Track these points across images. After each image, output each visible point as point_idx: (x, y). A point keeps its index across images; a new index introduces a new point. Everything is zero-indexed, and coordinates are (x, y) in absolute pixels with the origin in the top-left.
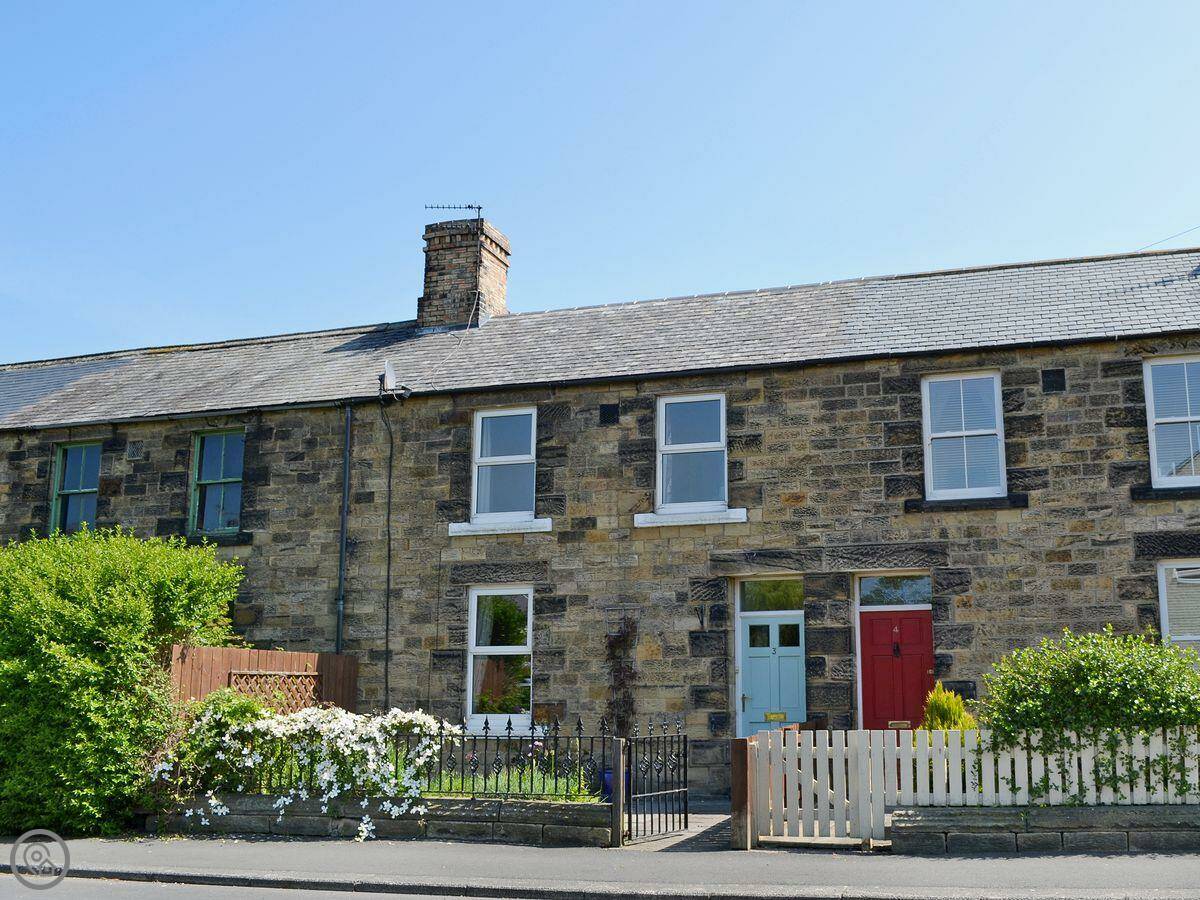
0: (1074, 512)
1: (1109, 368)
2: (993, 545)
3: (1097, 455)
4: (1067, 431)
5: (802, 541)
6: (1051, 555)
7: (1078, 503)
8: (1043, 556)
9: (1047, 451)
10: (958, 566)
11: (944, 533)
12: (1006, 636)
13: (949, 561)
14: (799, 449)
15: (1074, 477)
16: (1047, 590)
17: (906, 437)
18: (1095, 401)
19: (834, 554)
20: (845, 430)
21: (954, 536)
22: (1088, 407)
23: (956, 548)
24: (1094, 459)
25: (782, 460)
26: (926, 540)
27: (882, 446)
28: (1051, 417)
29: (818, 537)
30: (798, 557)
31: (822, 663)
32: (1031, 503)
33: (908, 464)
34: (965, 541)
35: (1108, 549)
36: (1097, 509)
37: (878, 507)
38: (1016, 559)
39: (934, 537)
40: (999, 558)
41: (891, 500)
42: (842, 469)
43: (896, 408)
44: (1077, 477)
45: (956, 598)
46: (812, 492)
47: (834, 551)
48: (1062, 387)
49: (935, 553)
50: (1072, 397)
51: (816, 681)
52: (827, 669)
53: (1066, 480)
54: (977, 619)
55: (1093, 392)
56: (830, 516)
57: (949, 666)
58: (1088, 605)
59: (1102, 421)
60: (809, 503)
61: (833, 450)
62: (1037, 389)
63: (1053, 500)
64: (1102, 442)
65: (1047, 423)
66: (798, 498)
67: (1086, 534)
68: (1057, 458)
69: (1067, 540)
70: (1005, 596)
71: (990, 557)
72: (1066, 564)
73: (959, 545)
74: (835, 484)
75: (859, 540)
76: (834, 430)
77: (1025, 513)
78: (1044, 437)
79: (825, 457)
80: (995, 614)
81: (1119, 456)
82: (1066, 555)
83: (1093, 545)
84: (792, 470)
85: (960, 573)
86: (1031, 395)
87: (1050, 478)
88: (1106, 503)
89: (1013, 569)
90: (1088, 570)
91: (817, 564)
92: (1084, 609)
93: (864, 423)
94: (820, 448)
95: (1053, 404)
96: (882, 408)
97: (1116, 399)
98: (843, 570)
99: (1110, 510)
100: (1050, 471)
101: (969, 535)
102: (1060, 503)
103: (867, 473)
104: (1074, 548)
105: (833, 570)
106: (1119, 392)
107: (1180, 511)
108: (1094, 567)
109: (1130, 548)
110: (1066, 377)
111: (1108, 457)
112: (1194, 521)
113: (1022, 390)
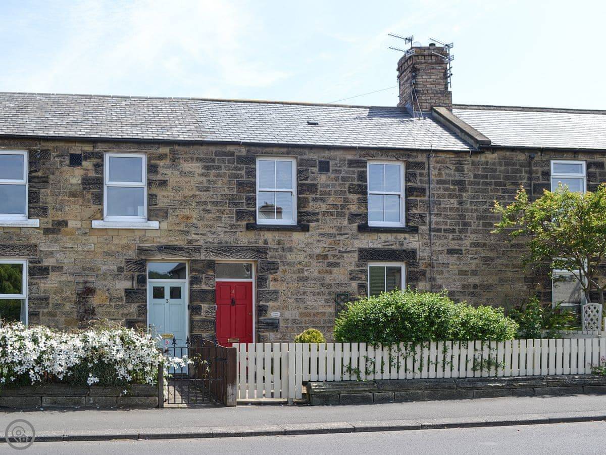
0: (330, 235)
1: (351, 163)
2: (291, 249)
3: (343, 207)
4: (329, 194)
5: (190, 242)
6: (319, 257)
7: (333, 231)
8: (315, 257)
9: (319, 203)
10: (273, 260)
11: (266, 242)
12: (295, 296)
13: (268, 256)
14: (189, 190)
15: (331, 217)
16: (316, 274)
17: (248, 189)
18: (344, 179)
19: (207, 249)
20: (215, 182)
21: (271, 244)
22: (340, 182)
23: (272, 250)
24: (341, 209)
25: (179, 196)
26: (257, 245)
27: (235, 193)
28: (322, 185)
29: (199, 240)
30: (187, 250)
31: (199, 308)
32: (310, 229)
33: (249, 204)
34: (276, 247)
35: (345, 255)
36: (341, 235)
37: (232, 226)
38: (301, 257)
39: (261, 244)
40: (294, 256)
41: (239, 223)
42: (212, 203)
43: (243, 172)
44: (333, 217)
45: (270, 276)
46: (195, 215)
47: (207, 248)
48: (328, 171)
49: (261, 252)
50: (333, 176)
51: (196, 317)
52: (202, 311)
53: (328, 218)
54: (281, 287)
55: (343, 174)
56: (206, 229)
57: (266, 311)
58: (334, 282)
59: (347, 190)
60: (194, 221)
61: (208, 193)
62: (316, 170)
63: (321, 229)
64: (346, 200)
65: (320, 189)
66: (188, 218)
67: (336, 247)
68: (323, 207)
69: (327, 250)
70: (295, 276)
71: (289, 256)
72: (326, 261)
73: (274, 249)
74: (208, 212)
75: (221, 243)
76: (209, 181)
77: (307, 234)
78: (318, 196)
79: (204, 196)
80: (290, 285)
81: (354, 208)
82: (325, 257)
83: (339, 252)
84: (184, 202)
85: (274, 263)
86: (313, 173)
87: (320, 217)
88: (346, 232)
89: (300, 263)
90: (336, 265)
91: (198, 254)
92: (333, 284)
93: (226, 179)
94: (201, 191)
95: (322, 179)
96: (235, 172)
97: (353, 179)
98: (212, 259)
99: (347, 236)
100: (320, 213)
101: (279, 244)
102: (324, 230)
103: (226, 207)
104: (330, 254)
105: (207, 259)
106: (355, 176)
107: (380, 238)
108: (339, 263)
109: (356, 255)
110: (330, 165)
111: (348, 209)
112: (386, 244)
113: (308, 170)
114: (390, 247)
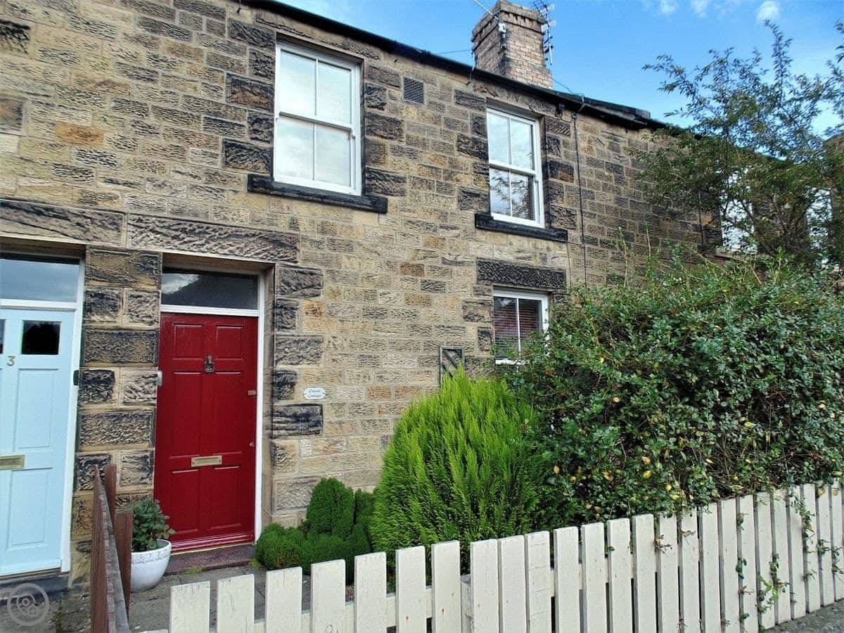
0: (428, 227)
1: (461, 97)
2: (349, 247)
3: (449, 175)
4: (424, 145)
5: (90, 199)
6: (405, 266)
7: (432, 219)
8: (399, 267)
9: (405, 159)
10: (311, 265)
11: (294, 224)
12: (358, 352)
13: (299, 257)
14: (95, 68)
15: (429, 192)
16: (400, 304)
17: (256, 98)
18: (448, 123)
19: (140, 223)
20: (171, 65)
21: (305, 229)
22: (443, 127)
23: (308, 243)
24: (446, 179)
25: (64, 75)
26: (273, 228)
27: (222, 101)
28: (410, 126)
29: (116, 197)
30: (79, 220)
31: (110, 380)
32: (389, 209)
33: (256, 131)
34: (318, 237)
35: (455, 268)
36: (447, 228)
37: (212, 176)
38: (372, 266)
39: (282, 227)
40: (355, 262)
41: (229, 171)
42: (160, 112)
43: (245, 60)
44: (431, 192)
45: (304, 304)
46: (111, 133)
47: (141, 221)
48: (421, 101)
49: (282, 245)
50: (430, 113)
51: (91, 406)
52: (116, 388)
53: (422, 192)
54: (327, 330)
55: (447, 114)
56: (138, 172)
57: (293, 385)
58: (437, 324)
59: (454, 144)
60: (105, 147)
61: (150, 84)
62: (399, 94)
63: (409, 211)
64: (453, 163)
65: (406, 132)
66: (86, 135)
67: (438, 252)
68: (414, 168)
69: (421, 254)
70: (359, 306)
71: (345, 260)
72: (419, 278)
73: (312, 241)
74: (149, 130)
75: (180, 212)
76: (155, 59)
77: (383, 218)
78: (403, 145)
79: (138, 91)
80: (348, 325)
81: (467, 181)
82: (418, 270)
83: (444, 263)
84: (82, 93)
85: (312, 274)
86: (394, 99)
87: (407, 186)
88: (454, 223)
89: (369, 277)
90: (437, 287)
91: (112, 234)
92: (433, 327)
93: (202, 65)
94: (130, 76)
95: (411, 114)
96: (226, 55)
97: (465, 128)
98: (153, 248)
99: (457, 232)
100: (408, 180)
101: (323, 232)
102: (416, 215)
103: (199, 128)
104: (427, 263)
105: (137, 247)
106: (468, 122)
107: (511, 244)
108: (443, 285)
109: (473, 271)
110: (425, 92)
111: (458, 181)
112: (520, 255)
113: (385, 90)
114: (526, 262)
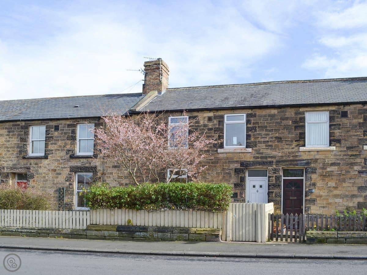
0: (58, 160)
1: (69, 126)
2: (41, 167)
4: (58, 140)
6: (53, 170)
7: (59, 158)
8: (51, 170)
9: (53, 145)
10: (33, 172)
11: (30, 164)
13: (31, 170)
16: (51, 178)
17: (24, 140)
18: (65, 133)
20: (12, 138)
21: (32, 165)
22: (63, 135)
23: (33, 168)
24: (63, 148)
26: (27, 165)
27: (19, 142)
28: (55, 137)
32: (49, 158)
33: (24, 147)
35: (64, 169)
36: (63, 160)
37: (18, 157)
38: (45, 171)
40: (42, 170)
41: (20, 156)
42: (10, 147)
43: (23, 133)
44: (59, 152)
45: (32, 179)
46: (4, 153)
48: (59, 130)
49: (28, 168)
50: (60, 132)
53: (57, 152)
55: (65, 131)
56: (7, 159)
59: (66, 138)
60: (3, 155)
61: (9, 143)
62: (53, 130)
63: (54, 157)
64: (65, 144)
67: (60, 166)
68: (56, 147)
69: (56, 167)
70: (42, 179)
71: (40, 170)
72: (55, 172)
74: (9, 151)
75: (13, 165)
76: (9, 138)
77: (48, 160)
78: (53, 142)
79: (7, 144)
81: (68, 147)
82: (55, 170)
83: (61, 168)
85: (33, 174)
86: (52, 131)
87: (53, 152)
88: (65, 158)
89: (44, 173)
90: (60, 174)
92: (58, 183)
93: (16, 136)
94: (6, 142)
95: (56, 134)
96: (20, 133)
99: (65, 160)
100: (54, 150)
101: (36, 165)
103: (16, 149)
104: (57, 169)
106: (70, 132)
107: (80, 161)
109: (69, 169)
110: (59, 127)
111: (66, 147)
112: (82, 164)
113: (50, 130)
